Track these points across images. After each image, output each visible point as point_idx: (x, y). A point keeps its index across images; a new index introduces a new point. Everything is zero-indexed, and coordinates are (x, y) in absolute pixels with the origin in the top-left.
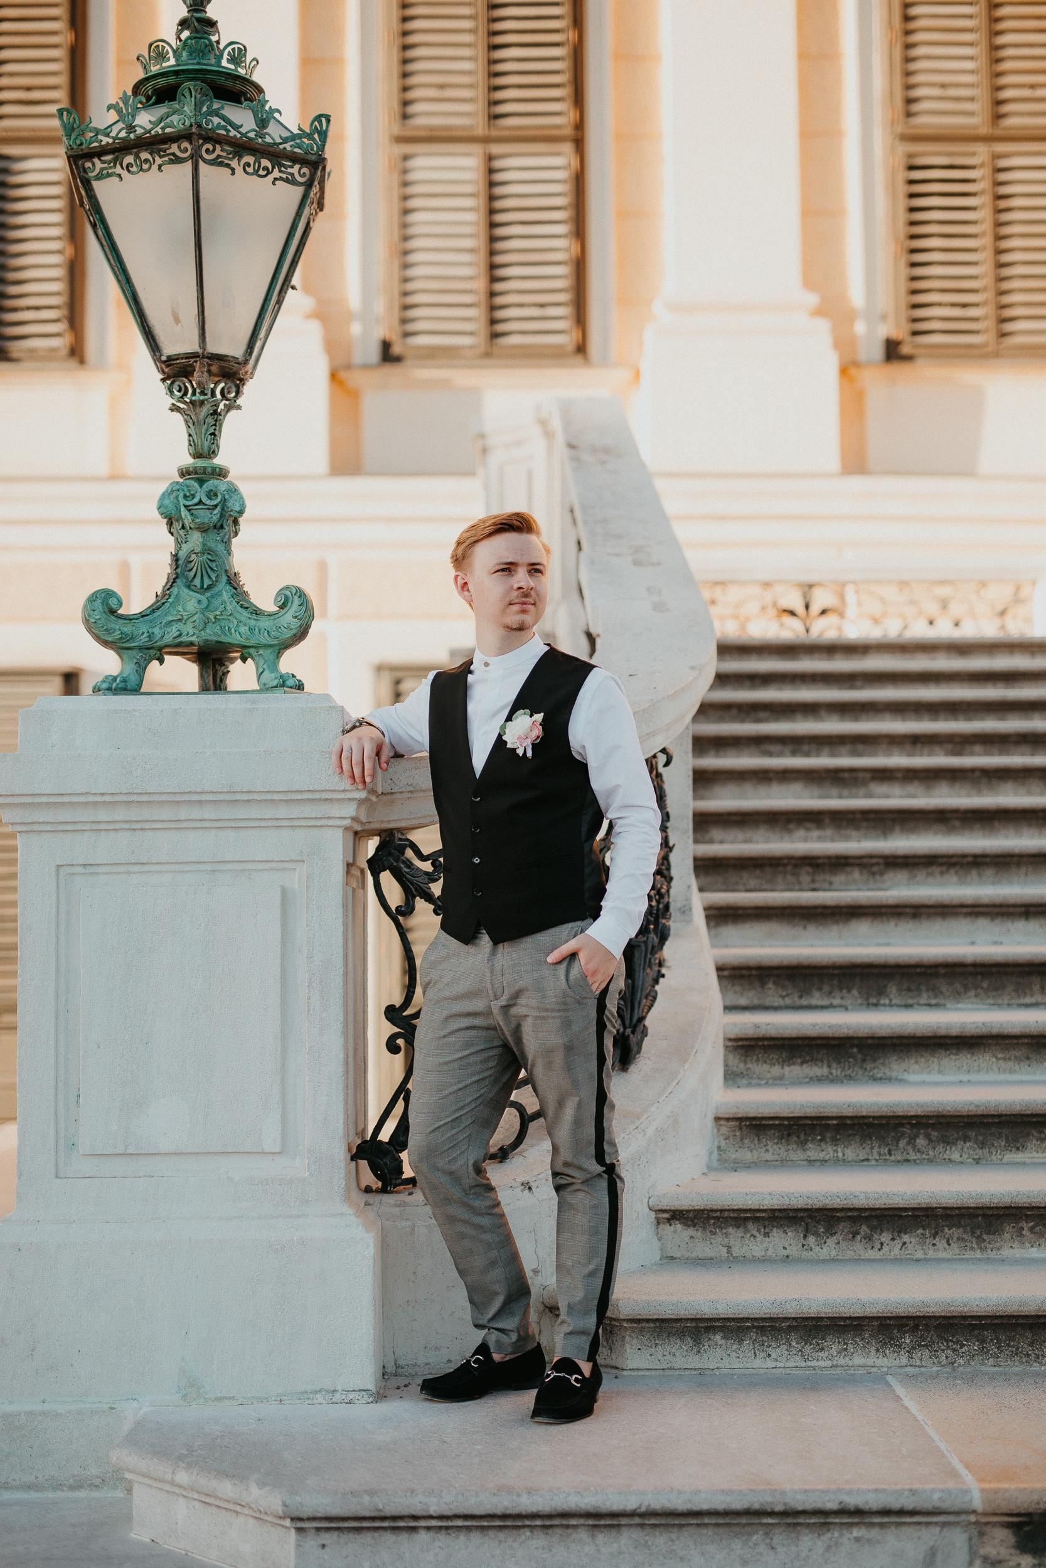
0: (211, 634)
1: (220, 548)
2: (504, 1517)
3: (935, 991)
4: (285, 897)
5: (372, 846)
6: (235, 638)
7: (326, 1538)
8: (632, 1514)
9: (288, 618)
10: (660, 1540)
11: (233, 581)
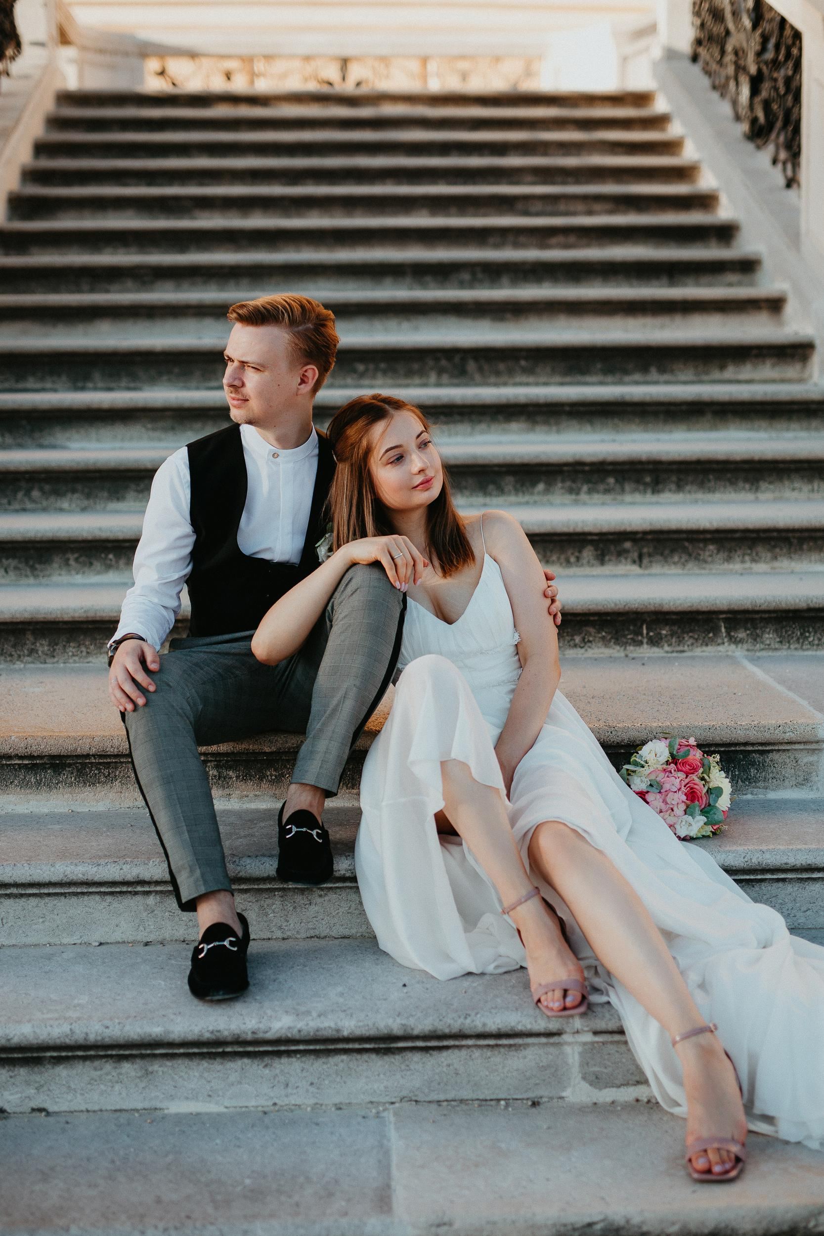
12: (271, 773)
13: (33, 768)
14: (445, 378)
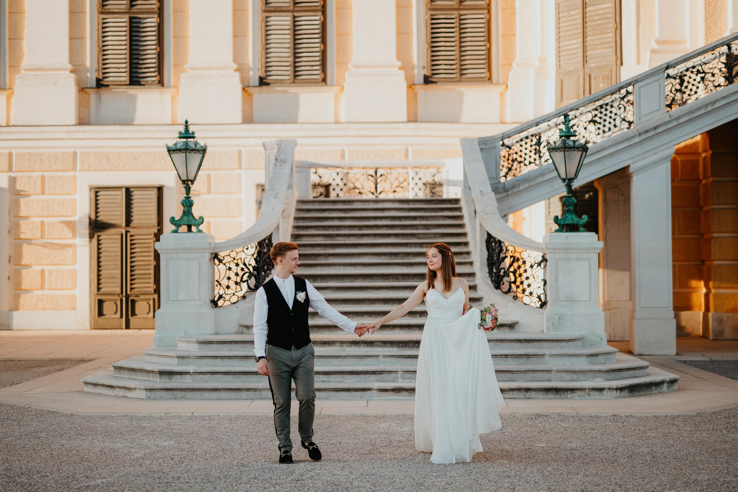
0: (189, 223)
1: (190, 209)
2: (224, 342)
3: (326, 280)
4: (199, 263)
5: (213, 255)
6: (192, 224)
7: (202, 345)
8: (240, 342)
9: (200, 221)
10: (244, 345)
11: (192, 214)
12: (358, 345)
13: (321, 344)
14: (394, 280)
